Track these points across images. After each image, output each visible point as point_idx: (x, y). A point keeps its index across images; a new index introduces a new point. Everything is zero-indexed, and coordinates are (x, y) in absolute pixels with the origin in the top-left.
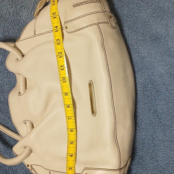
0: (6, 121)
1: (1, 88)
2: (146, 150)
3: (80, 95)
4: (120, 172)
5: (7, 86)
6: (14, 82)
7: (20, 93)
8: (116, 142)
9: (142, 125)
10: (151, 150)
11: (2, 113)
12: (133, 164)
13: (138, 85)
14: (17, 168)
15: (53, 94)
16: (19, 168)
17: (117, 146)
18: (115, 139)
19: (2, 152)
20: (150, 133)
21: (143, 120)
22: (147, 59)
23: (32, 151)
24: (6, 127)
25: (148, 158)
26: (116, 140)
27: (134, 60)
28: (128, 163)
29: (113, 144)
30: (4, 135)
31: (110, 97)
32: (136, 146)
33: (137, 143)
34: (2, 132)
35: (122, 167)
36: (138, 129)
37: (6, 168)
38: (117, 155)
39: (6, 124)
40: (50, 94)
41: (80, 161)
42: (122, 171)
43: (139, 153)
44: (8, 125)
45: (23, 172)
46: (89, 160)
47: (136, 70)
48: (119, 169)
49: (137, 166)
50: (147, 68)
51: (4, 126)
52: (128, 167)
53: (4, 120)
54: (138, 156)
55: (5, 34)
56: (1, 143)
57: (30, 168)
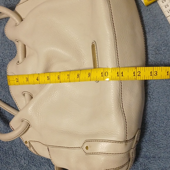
0: (7, 98)
1: (2, 61)
2: (159, 124)
3: (82, 60)
4: (126, 145)
5: (7, 59)
6: (15, 53)
7: (18, 62)
8: (121, 109)
9: (154, 95)
10: (165, 124)
11: (3, 88)
12: (143, 141)
13: (149, 48)
14: (17, 148)
15: (53, 60)
16: (19, 148)
17: (122, 114)
18: (120, 105)
19: (2, 131)
20: (163, 103)
21: (155, 88)
22: (160, 17)
23: (30, 125)
24: (7, 104)
25: (161, 134)
26: (122, 107)
27: (144, 18)
28: (136, 136)
29: (118, 111)
30: (5, 113)
31: (115, 56)
32: (146, 119)
33: (147, 116)
34: (3, 109)
35: (128, 139)
36: (149, 99)
37: (6, 148)
38: (123, 124)
39: (7, 101)
40: (49, 60)
41: (80, 133)
42: (129, 144)
43: (150, 128)
44: (9, 102)
45: (23, 152)
46: (90, 132)
47: (147, 30)
48: (124, 141)
49: (148, 144)
50: (160, 28)
51: (5, 103)
52: (137, 141)
53: (5, 97)
54: (149, 131)
55: (6, 3)
56: (1, 121)
57: (28, 145)
